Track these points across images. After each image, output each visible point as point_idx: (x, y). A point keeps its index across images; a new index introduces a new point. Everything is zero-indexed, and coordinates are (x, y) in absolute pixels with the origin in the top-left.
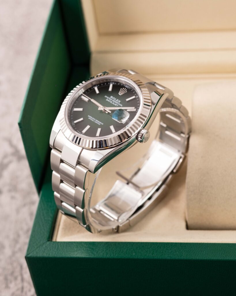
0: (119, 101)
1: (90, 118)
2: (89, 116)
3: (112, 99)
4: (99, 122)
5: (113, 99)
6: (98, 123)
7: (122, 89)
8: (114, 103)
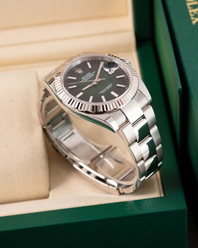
0: (89, 73)
1: (102, 92)
2: (100, 93)
3: (84, 78)
4: (108, 87)
5: (86, 78)
6: (110, 87)
7: (76, 71)
8: (90, 77)
